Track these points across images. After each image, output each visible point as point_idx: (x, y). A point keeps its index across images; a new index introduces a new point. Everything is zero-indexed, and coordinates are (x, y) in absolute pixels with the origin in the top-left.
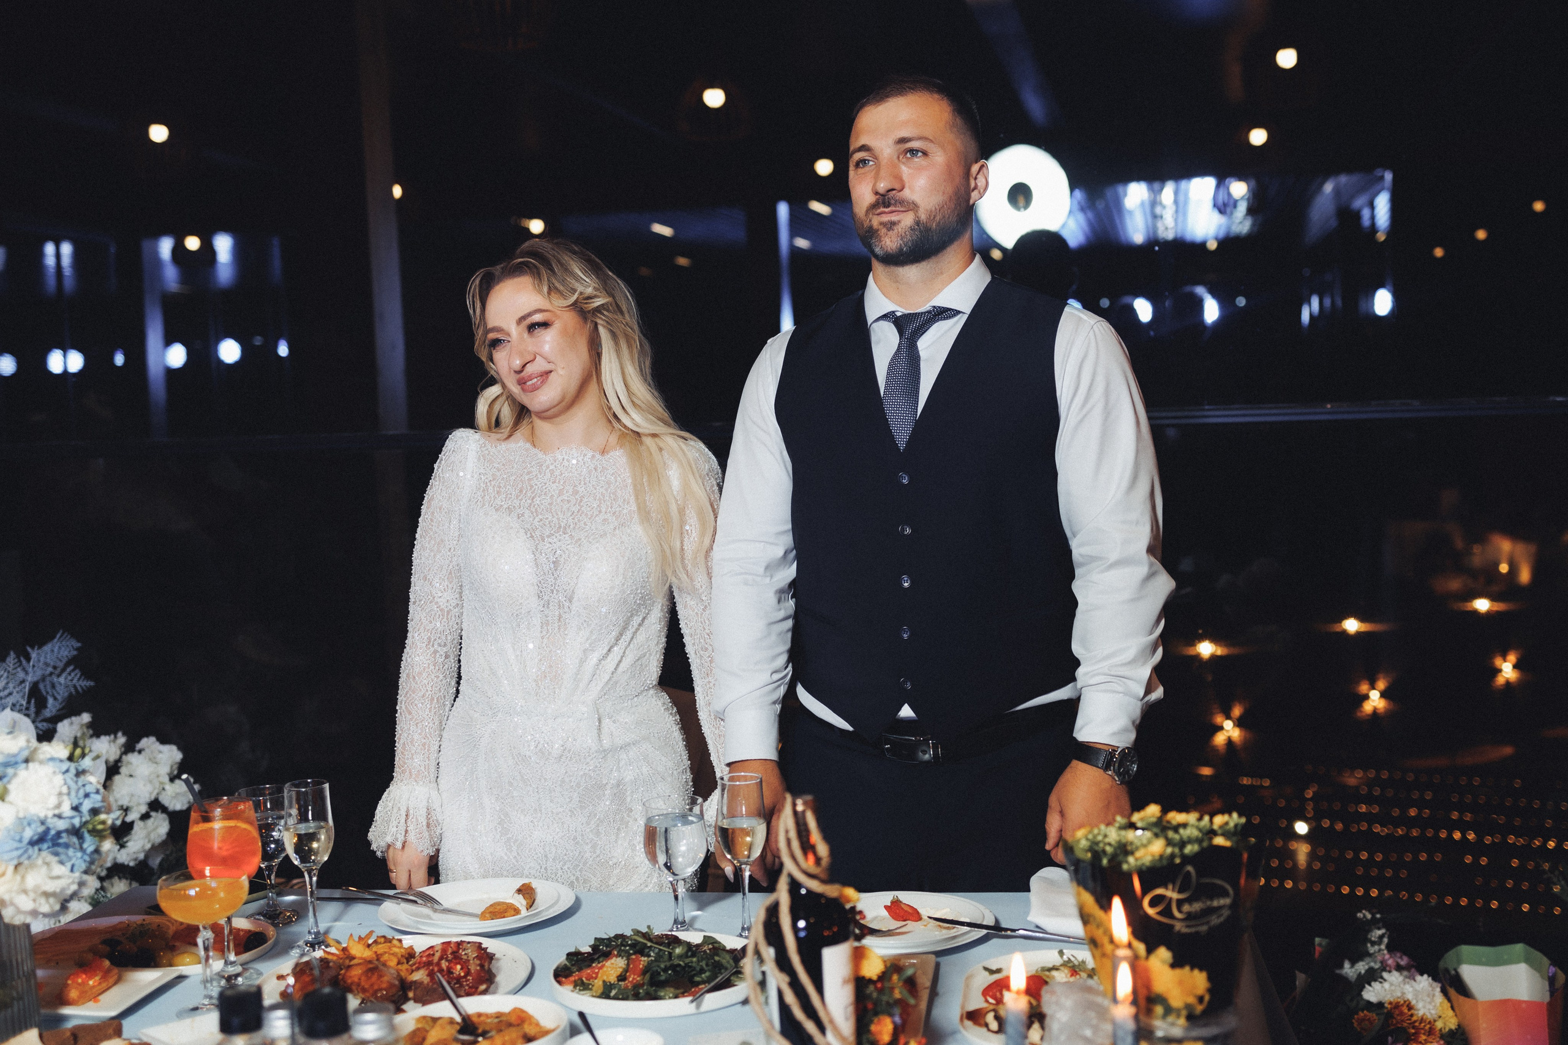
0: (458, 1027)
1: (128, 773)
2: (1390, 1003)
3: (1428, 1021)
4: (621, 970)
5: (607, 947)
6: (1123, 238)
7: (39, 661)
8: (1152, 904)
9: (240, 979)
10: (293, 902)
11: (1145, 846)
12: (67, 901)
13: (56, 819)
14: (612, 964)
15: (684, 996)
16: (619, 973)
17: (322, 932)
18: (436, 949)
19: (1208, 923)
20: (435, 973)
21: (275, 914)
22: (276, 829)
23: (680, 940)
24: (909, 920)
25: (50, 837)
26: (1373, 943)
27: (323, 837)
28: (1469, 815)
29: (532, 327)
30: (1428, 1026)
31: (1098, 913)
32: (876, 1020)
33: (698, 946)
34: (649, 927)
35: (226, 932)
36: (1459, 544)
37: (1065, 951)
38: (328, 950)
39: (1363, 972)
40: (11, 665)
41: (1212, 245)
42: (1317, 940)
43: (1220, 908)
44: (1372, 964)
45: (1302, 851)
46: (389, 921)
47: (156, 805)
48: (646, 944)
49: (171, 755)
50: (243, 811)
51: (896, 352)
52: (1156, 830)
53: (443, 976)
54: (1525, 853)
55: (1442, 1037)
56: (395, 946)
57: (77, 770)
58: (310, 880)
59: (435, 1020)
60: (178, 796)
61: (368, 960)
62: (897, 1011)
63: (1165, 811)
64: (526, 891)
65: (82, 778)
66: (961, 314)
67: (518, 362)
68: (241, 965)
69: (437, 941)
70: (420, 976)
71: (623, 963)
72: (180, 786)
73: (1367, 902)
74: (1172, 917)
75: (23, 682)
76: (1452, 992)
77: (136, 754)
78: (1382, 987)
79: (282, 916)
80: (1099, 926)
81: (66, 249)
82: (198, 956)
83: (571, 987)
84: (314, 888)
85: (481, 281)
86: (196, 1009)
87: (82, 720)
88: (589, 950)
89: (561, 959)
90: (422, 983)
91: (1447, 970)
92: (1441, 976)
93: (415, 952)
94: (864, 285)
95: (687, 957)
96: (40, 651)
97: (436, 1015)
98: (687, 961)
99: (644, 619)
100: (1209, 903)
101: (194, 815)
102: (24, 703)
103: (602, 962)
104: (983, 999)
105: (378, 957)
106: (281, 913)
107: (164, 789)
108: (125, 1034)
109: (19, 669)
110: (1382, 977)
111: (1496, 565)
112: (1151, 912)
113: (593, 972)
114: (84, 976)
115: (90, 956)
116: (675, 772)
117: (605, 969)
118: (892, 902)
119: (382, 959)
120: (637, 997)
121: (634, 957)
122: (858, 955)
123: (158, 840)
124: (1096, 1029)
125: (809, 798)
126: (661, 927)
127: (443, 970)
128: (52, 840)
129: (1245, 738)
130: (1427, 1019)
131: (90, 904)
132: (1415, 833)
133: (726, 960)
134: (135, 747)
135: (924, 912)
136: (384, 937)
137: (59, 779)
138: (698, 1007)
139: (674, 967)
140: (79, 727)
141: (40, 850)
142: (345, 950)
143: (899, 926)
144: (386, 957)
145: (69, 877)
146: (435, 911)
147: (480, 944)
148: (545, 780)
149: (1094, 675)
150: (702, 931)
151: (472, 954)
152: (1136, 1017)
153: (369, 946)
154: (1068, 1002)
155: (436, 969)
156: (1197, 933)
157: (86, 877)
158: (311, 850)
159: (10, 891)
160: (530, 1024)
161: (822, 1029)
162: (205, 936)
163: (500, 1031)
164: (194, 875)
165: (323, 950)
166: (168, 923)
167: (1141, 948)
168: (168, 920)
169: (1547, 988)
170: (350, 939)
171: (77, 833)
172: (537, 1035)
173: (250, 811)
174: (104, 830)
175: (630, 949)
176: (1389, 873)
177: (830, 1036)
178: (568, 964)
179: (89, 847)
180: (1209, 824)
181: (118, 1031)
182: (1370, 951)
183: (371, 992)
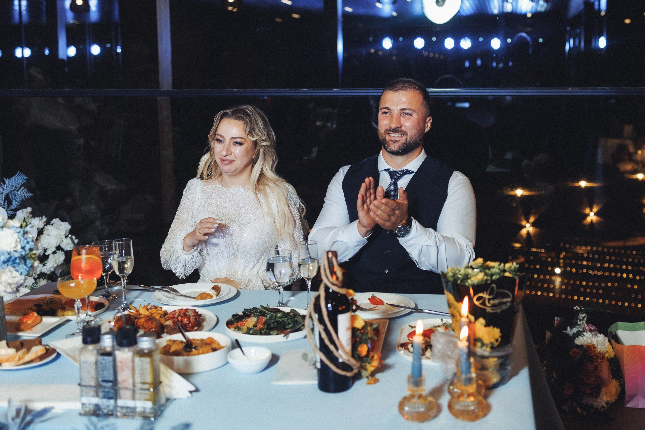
0: (184, 344)
1: (47, 234)
2: (586, 345)
4: (255, 323)
5: (249, 312)
6: (489, 11)
7: (9, 184)
8: (478, 299)
9: (93, 322)
10: (117, 291)
11: (475, 276)
12: (19, 287)
13: (14, 253)
14: (251, 320)
15: (281, 334)
17: (129, 303)
18: (176, 312)
19: (501, 308)
20: (176, 322)
21: (109, 295)
23: (280, 311)
24: (378, 304)
25: (11, 260)
26: (580, 320)
27: (129, 264)
28: (630, 267)
29: (235, 143)
30: (602, 355)
31: (455, 303)
32: (360, 346)
33: (288, 313)
34: (267, 305)
35: (87, 302)
36: (631, 149)
37: (444, 319)
38: (131, 311)
39: (575, 332)
41: (529, 15)
42: (556, 318)
43: (506, 303)
44: (580, 329)
45: (558, 281)
46: (156, 300)
47: (59, 248)
48: (265, 312)
49: (66, 226)
50: (95, 251)
51: (389, 185)
52: (481, 269)
53: (179, 323)
55: (608, 360)
56: (159, 310)
57: (24, 231)
58: (124, 282)
59: (174, 341)
60: (68, 245)
61: (147, 315)
62: (369, 342)
63: (485, 261)
64: (216, 289)
65: (26, 236)
67: (225, 153)
68: (94, 316)
69: (177, 308)
70: (169, 323)
71: (256, 319)
72: (68, 240)
73: (578, 302)
74: (486, 305)
75: (2, 193)
76: (613, 341)
77: (51, 225)
78: (583, 339)
79: (111, 296)
80: (455, 309)
81: (24, 3)
82: (75, 312)
83: (233, 329)
84: (125, 285)
85: (222, 114)
86: (73, 334)
87: (27, 210)
88: (242, 314)
89: (229, 317)
90: (170, 326)
91: (611, 332)
92: (609, 335)
93: (167, 313)
96: (9, 180)
97: (175, 339)
98: (283, 319)
100: (501, 300)
101: (74, 253)
102: (2, 202)
103: (247, 319)
104: (408, 339)
105: (152, 314)
107: (62, 241)
108: (43, 344)
110: (583, 335)
112: (477, 303)
113: (243, 324)
114: (26, 319)
115: (29, 311)
117: (248, 322)
118: (372, 297)
119: (153, 316)
120: (261, 334)
121: (260, 317)
122: (353, 319)
123: (60, 263)
124: (452, 351)
126: (273, 305)
127: (179, 321)
128: (13, 261)
129: (535, 231)
130: (602, 353)
131: (30, 289)
132: (606, 274)
133: (299, 319)
134: (50, 223)
135: (385, 301)
136: (154, 306)
137: (16, 235)
138: (287, 338)
139: (277, 322)
140: (26, 213)
141: (7, 265)
142: (137, 311)
143: (374, 307)
144: (155, 315)
145: (20, 277)
146: (177, 296)
147: (195, 310)
150: (290, 307)
151: (191, 314)
152: (469, 347)
153: (148, 310)
154: (442, 341)
155: (176, 320)
156: (496, 313)
157: (27, 278)
160: (215, 344)
161: (337, 349)
162: (78, 304)
163: (202, 346)
164: (73, 278)
165: (129, 311)
167: (472, 318)
168: (62, 297)
170: (140, 306)
171: (24, 258)
172: (218, 349)
173: (98, 251)
174: (35, 257)
175: (259, 314)
176: (594, 291)
177: (340, 352)
178: (233, 320)
179: (29, 264)
180: (503, 267)
181: (40, 343)
182: (579, 324)
183: (148, 329)
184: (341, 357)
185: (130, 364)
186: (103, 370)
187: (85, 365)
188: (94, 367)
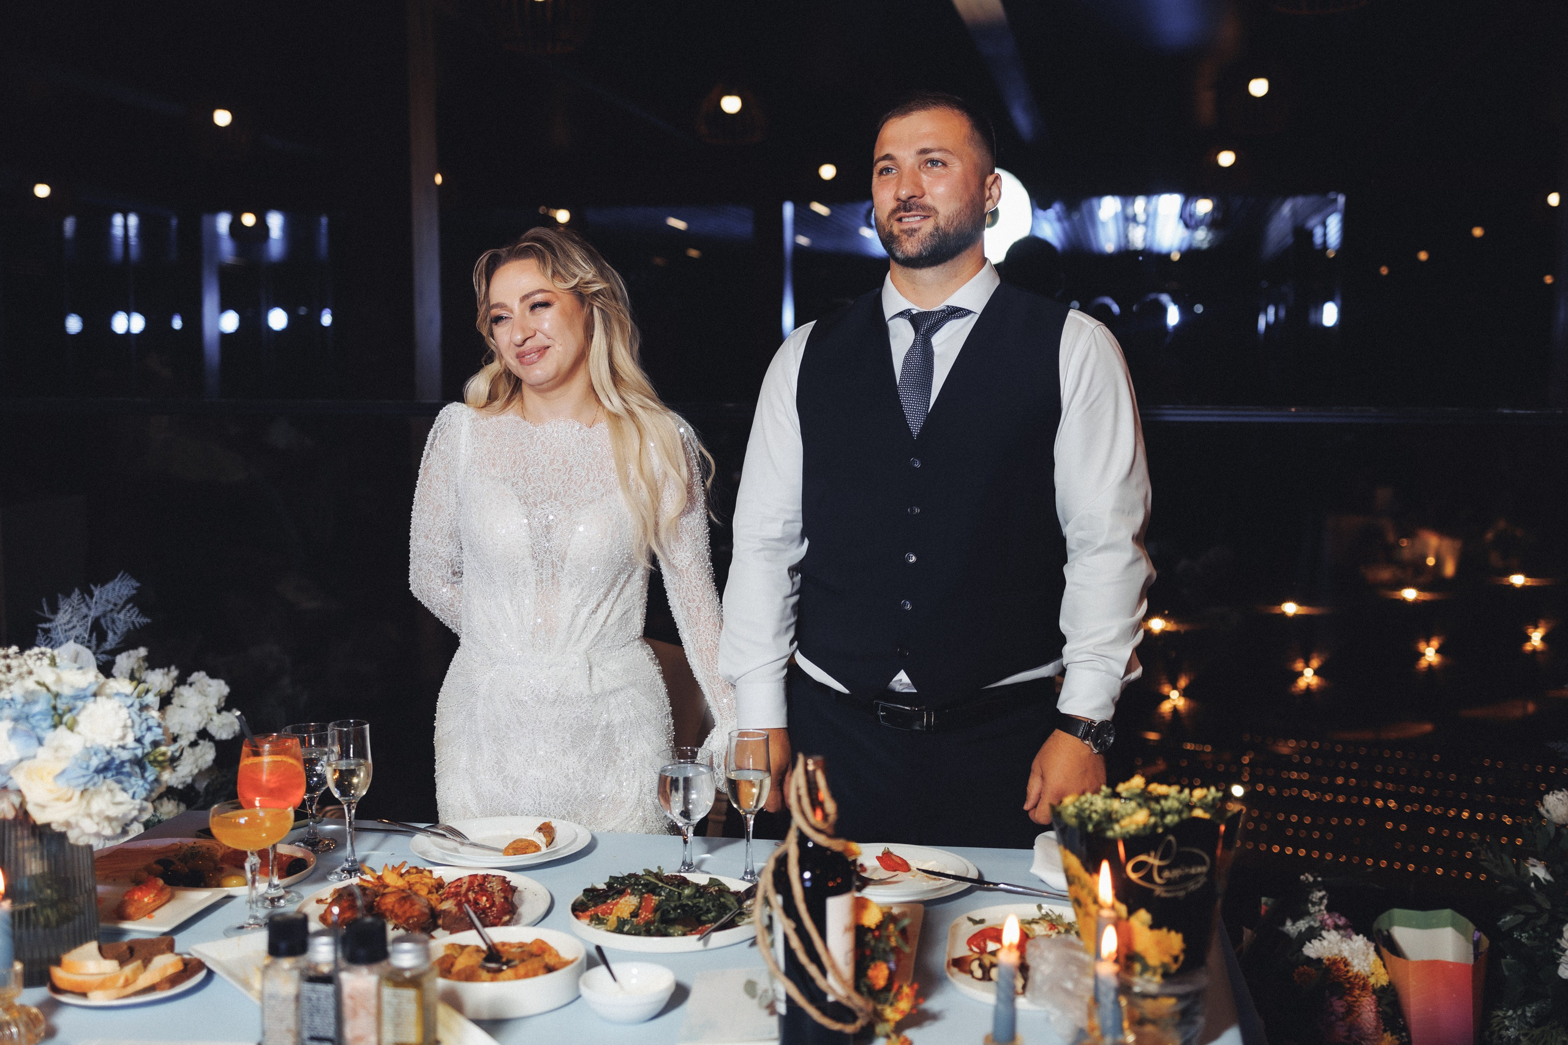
0: (484, 955)
1: (179, 704)
2: (1328, 959)
3: (1362, 977)
4: (634, 907)
5: (621, 884)
6: (1095, 246)
7: (101, 598)
8: (1135, 869)
9: (283, 902)
10: (333, 832)
11: (1130, 815)
12: (127, 825)
13: (120, 750)
14: (626, 901)
15: (692, 934)
16: (632, 910)
17: (358, 860)
18: (464, 881)
19: (1185, 889)
20: (463, 904)
21: (315, 842)
22: (319, 764)
23: (688, 881)
24: (899, 870)
25: (114, 766)
26: (1314, 904)
27: (362, 775)
28: (1391, 785)
29: (534, 307)
30: (1362, 982)
31: (1085, 876)
32: (873, 965)
33: (704, 887)
34: (659, 868)
35: (271, 857)
36: (1391, 537)
37: (1043, 905)
38: (364, 877)
39: (1303, 929)
40: (76, 601)
41: (1176, 256)
42: (1264, 899)
43: (1197, 875)
44: (1312, 923)
46: (419, 853)
47: (204, 734)
48: (658, 884)
49: (219, 688)
50: (289, 748)
51: (911, 347)
52: (1140, 800)
53: (470, 906)
54: (1442, 821)
55: (1374, 992)
56: (426, 877)
57: (141, 704)
58: (350, 814)
59: (463, 948)
60: (225, 726)
61: (402, 888)
62: (892, 957)
63: (1148, 783)
64: (547, 830)
65: (144, 714)
66: (973, 314)
67: (519, 337)
68: (284, 888)
69: (465, 873)
70: (448, 905)
71: (636, 900)
72: (227, 718)
73: (1308, 865)
74: (1152, 881)
75: (86, 616)
76: (1385, 951)
77: (187, 687)
78: (1321, 944)
79: (321, 843)
80: (1083, 887)
81: (133, 220)
82: (245, 878)
83: (587, 921)
84: (352, 819)
85: (488, 261)
86: (242, 927)
87: (139, 653)
88: (605, 887)
89: (578, 894)
90: (450, 912)
91: (1380, 931)
92: (1375, 936)
93: (444, 883)
94: (881, 283)
95: (695, 897)
96: (102, 589)
97: (464, 943)
98: (695, 901)
99: (629, 576)
100: (1187, 870)
101: (243, 747)
102: (87, 636)
103: (617, 899)
104: (968, 948)
105: (410, 885)
106: (320, 841)
107: (211, 720)
108: (177, 949)
109: (83, 605)
110: (1321, 935)
111: (1425, 558)
112: (1133, 876)
113: (608, 908)
114: (140, 894)
115: (145, 875)
116: (659, 717)
117: (619, 906)
118: (883, 854)
119: (413, 889)
120: (648, 933)
121: (646, 895)
122: (860, 905)
123: (205, 766)
124: (1076, 982)
125: (819, 758)
126: (671, 868)
127: (470, 901)
128: (116, 769)
129: (1190, 707)
130: (1361, 975)
131: (145, 826)
132: (1341, 799)
133: (731, 901)
134: (186, 680)
135: (914, 864)
136: (416, 868)
137: (124, 713)
138: (705, 944)
139: (683, 907)
140: (136, 659)
141: (105, 778)
142: (379, 878)
143: (890, 876)
144: (417, 886)
145: (131, 804)
146: (462, 844)
147: (505, 877)
148: (540, 722)
149: (1081, 653)
150: (708, 873)
151: (496, 886)
152: (1118, 974)
153: (402, 875)
154: (1051, 956)
155: (463, 900)
156: (1176, 898)
157: (145, 804)
158: (351, 784)
159: (76, 815)
160: (550, 955)
161: (823, 972)
162: (252, 861)
163: (523, 961)
164: (243, 804)
165: (360, 877)
166: (216, 846)
167: (1123, 909)
168: (217, 844)
169: (1472, 952)
170: (384, 868)
171: (139, 763)
172: (557, 966)
173: (296, 747)
174: (163, 761)
175: (643, 888)
176: (1316, 835)
177: (831, 979)
178: (585, 900)
179: (150, 775)
180: (1188, 797)
181: (171, 948)
182: (1312, 911)
183: (403, 919)
184: (834, 992)
185: (373, 1002)
186: (311, 1015)
187: (273, 1002)
188: (292, 1006)
